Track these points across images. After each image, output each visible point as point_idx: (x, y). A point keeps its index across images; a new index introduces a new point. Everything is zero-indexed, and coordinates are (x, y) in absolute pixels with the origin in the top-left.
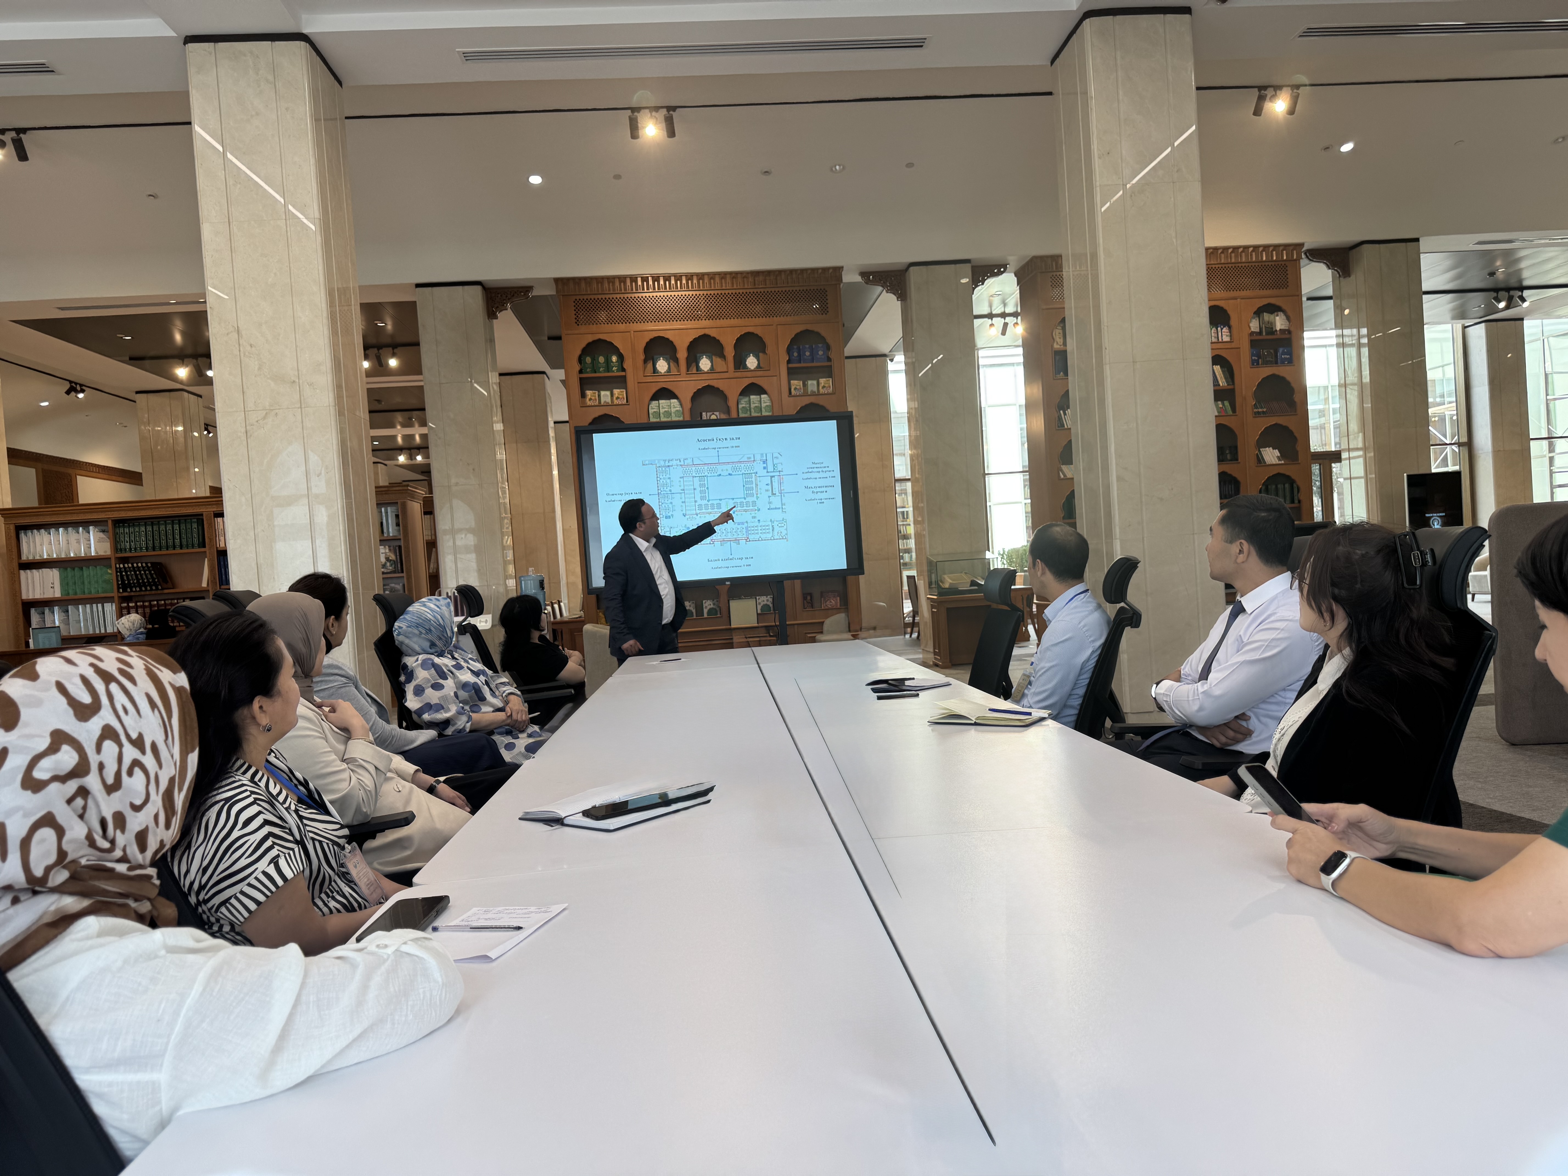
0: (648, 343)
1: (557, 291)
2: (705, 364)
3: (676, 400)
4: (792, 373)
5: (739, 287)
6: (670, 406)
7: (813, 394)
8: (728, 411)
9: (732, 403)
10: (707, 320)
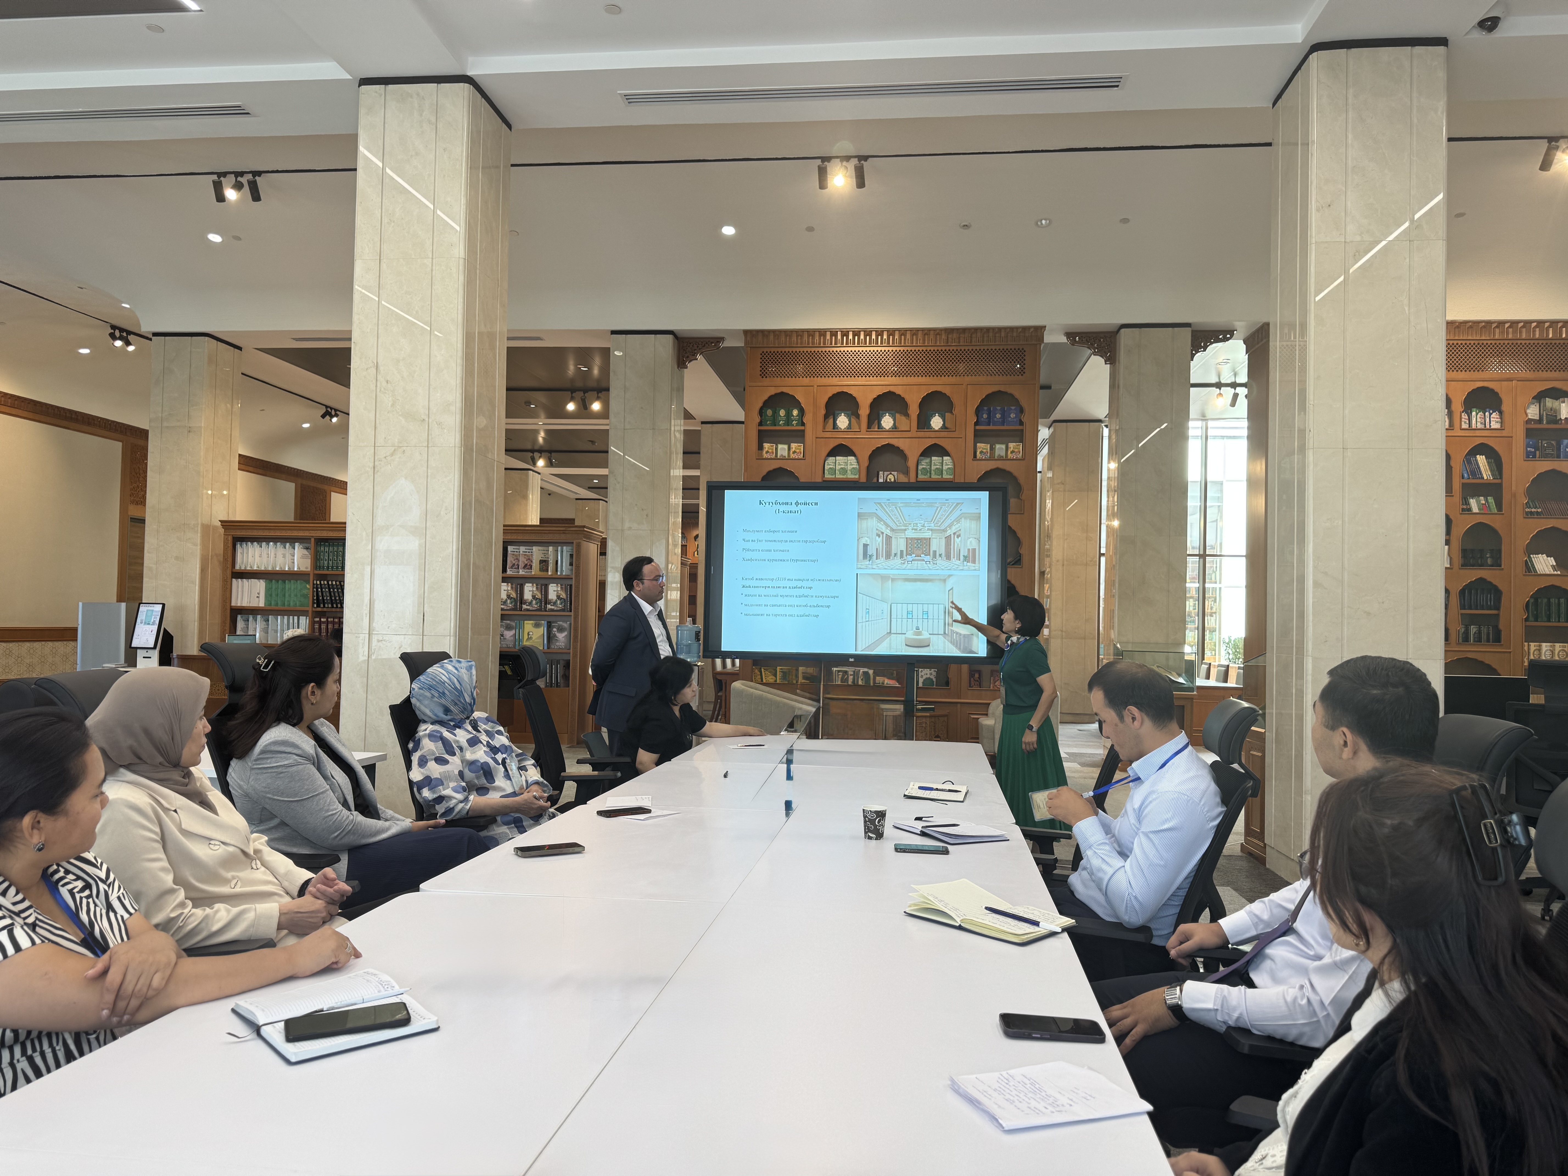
0: (830, 398)
1: (746, 342)
2: (887, 422)
3: (853, 458)
4: (979, 436)
5: (930, 344)
6: (846, 464)
7: (1000, 458)
8: (906, 472)
9: (911, 463)
10: (894, 377)
